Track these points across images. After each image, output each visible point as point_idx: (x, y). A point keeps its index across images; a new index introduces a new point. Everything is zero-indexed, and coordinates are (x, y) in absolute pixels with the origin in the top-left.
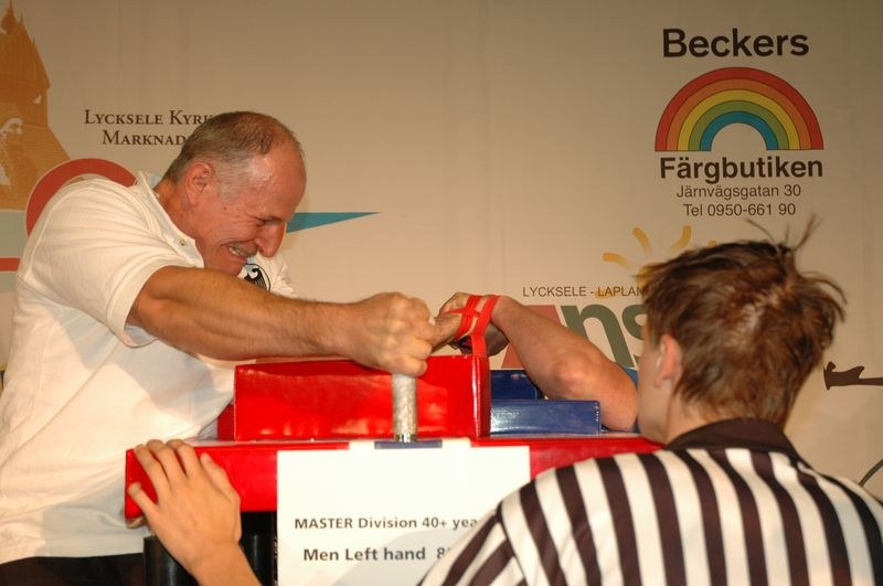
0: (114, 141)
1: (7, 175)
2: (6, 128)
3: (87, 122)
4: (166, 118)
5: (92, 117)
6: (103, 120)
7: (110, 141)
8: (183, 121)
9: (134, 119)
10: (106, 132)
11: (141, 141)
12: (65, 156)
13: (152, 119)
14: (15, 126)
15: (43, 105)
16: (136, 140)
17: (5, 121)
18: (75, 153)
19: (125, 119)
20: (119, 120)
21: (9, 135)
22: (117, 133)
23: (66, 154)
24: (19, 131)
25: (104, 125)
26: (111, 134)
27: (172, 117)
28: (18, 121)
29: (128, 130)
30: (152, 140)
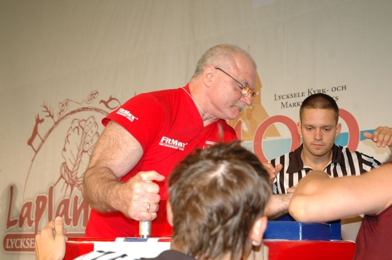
0: (286, 106)
1: (247, 127)
3: (275, 100)
4: (306, 93)
5: (277, 98)
6: (281, 98)
7: (284, 106)
9: (294, 96)
10: (282, 103)
11: (296, 105)
12: (268, 116)
13: (300, 94)
15: (259, 96)
18: (271, 115)
19: (290, 96)
20: (288, 97)
21: (247, 110)
22: (287, 103)
23: (266, 113)
25: (282, 100)
26: (284, 104)
27: (309, 92)
29: (291, 101)
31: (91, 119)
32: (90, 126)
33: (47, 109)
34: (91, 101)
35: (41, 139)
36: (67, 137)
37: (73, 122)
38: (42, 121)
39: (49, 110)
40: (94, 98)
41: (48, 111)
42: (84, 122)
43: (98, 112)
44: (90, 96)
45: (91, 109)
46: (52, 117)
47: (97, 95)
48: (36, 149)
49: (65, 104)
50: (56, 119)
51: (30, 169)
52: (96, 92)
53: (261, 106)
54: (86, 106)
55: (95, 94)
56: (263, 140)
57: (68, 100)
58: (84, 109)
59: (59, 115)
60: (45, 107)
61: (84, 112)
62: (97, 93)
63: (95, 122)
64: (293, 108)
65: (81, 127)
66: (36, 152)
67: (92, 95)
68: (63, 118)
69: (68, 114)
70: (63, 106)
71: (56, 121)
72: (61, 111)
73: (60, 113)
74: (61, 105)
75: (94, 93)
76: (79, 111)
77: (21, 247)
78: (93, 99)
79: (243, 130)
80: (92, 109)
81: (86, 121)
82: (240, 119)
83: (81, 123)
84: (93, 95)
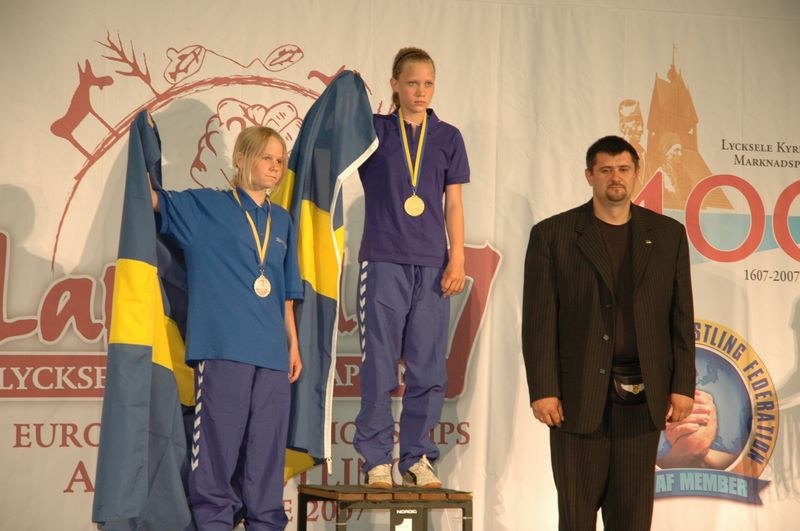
0: (742, 163)
1: (672, 185)
2: (672, 151)
3: (723, 149)
4: (775, 148)
5: (727, 145)
6: (734, 148)
7: (739, 163)
8: (786, 150)
9: (754, 147)
10: (736, 156)
11: (759, 163)
13: (765, 148)
14: (677, 149)
15: (694, 136)
16: (755, 162)
17: (670, 147)
18: (716, 170)
19: (748, 147)
20: (744, 147)
21: (674, 156)
22: (743, 157)
23: (709, 171)
24: (680, 153)
25: (735, 152)
26: (740, 158)
27: (779, 147)
28: (679, 146)
29: (750, 155)
30: (765, 163)
31: (284, 108)
32: (282, 123)
33: (121, 53)
34: (279, 67)
35: (109, 127)
36: (207, 136)
37: (222, 104)
38: (106, 81)
39: (130, 59)
40: (289, 60)
41: (124, 60)
42: (263, 111)
43: (306, 95)
44: (276, 55)
45: (282, 85)
46: (147, 79)
47: (299, 55)
48: (91, 151)
49: (192, 56)
50: (162, 87)
51: (71, 198)
52: (294, 49)
53: (699, 155)
54: (265, 74)
55: (293, 53)
56: (701, 211)
57: (201, 47)
58: (258, 81)
59: (172, 81)
60: (113, 47)
61: (257, 86)
62: (299, 51)
63: (297, 117)
64: (752, 167)
65: (253, 121)
66: (92, 159)
67: (282, 54)
68: (185, 89)
69: (202, 83)
70: (183, 58)
71: (161, 91)
72: (178, 70)
73: (173, 75)
74: (175, 56)
75: (287, 49)
76: (241, 81)
77: (59, 386)
78: (288, 63)
79: (666, 190)
80: (285, 85)
81: (267, 111)
82: (659, 170)
83: (251, 113)
84: (287, 55)
